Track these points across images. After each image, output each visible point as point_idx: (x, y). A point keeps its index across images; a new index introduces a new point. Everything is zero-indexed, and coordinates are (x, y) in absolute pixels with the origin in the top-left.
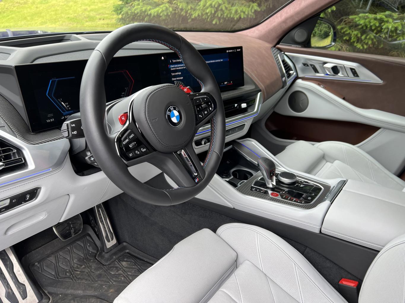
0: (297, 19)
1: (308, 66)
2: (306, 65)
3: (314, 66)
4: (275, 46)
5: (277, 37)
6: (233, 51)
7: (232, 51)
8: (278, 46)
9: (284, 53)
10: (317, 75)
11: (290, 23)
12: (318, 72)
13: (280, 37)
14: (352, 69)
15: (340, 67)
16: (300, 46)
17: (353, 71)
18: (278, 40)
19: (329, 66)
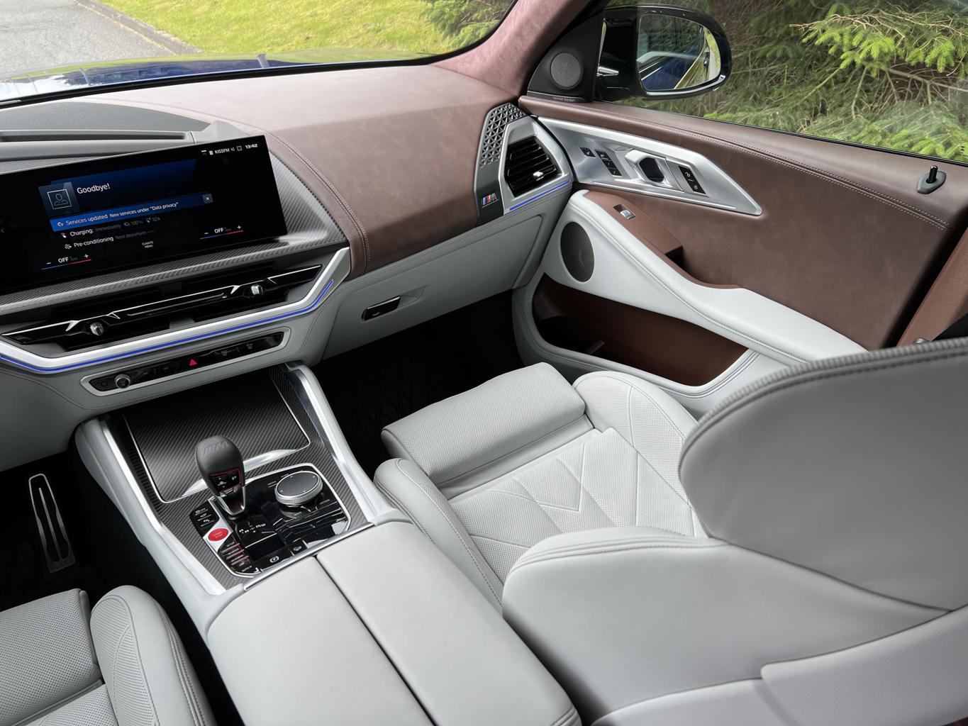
0: (539, 27)
1: (591, 155)
2: (588, 153)
3: (606, 156)
4: (514, 101)
5: (518, 76)
6: (233, 149)
7: (228, 150)
8: (522, 99)
9: (536, 119)
10: (619, 180)
11: (530, 39)
12: (618, 173)
13: (523, 75)
14: (684, 170)
15: (661, 161)
16: (571, 99)
17: (689, 175)
18: (521, 81)
19: (636, 156)
